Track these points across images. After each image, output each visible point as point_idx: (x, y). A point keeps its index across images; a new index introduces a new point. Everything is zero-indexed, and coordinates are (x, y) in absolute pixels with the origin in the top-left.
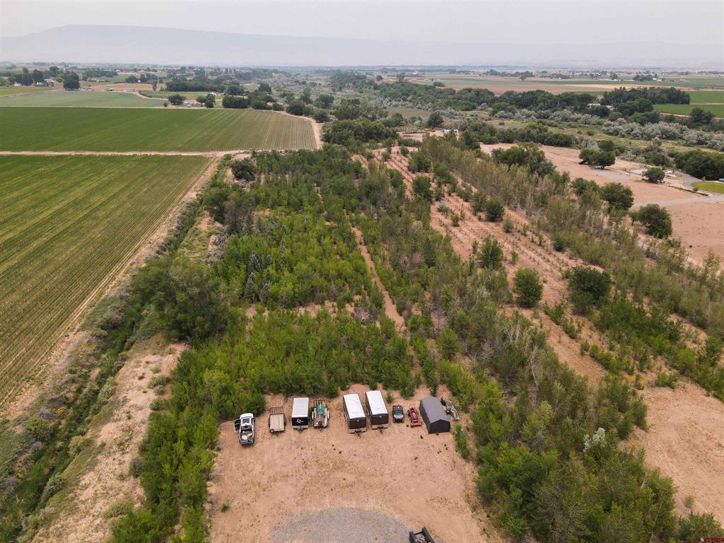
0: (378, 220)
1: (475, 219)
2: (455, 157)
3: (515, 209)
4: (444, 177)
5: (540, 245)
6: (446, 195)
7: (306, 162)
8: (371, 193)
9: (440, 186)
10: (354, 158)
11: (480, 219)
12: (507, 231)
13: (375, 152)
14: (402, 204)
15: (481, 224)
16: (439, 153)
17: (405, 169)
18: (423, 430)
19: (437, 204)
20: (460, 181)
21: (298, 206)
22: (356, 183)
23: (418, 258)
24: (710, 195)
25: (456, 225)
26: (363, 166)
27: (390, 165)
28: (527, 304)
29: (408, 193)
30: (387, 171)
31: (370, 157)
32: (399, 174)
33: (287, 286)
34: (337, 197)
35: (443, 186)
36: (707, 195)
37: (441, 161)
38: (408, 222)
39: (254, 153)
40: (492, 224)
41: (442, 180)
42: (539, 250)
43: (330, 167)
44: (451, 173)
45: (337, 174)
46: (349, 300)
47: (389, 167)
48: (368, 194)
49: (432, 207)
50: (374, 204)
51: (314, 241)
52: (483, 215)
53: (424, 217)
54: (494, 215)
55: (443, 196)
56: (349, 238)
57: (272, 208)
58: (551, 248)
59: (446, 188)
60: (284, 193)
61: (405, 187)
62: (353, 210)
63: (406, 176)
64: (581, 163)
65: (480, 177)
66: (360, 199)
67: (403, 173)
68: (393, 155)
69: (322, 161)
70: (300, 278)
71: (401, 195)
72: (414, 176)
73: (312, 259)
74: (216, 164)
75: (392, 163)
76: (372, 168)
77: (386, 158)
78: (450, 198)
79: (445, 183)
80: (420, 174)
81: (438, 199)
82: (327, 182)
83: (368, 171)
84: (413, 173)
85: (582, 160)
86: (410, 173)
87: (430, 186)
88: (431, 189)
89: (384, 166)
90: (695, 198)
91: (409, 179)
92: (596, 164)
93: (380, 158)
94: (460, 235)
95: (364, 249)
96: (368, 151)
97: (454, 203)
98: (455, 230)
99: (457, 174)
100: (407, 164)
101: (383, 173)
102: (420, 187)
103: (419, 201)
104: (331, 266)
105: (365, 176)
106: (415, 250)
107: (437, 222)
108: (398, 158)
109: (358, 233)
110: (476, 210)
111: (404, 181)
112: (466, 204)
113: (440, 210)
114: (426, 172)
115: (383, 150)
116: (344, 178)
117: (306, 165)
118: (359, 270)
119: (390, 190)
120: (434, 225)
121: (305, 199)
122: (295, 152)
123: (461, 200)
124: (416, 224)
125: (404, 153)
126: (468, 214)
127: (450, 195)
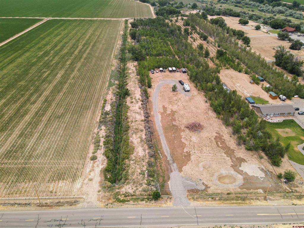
0: (174, 40)
1: (200, 40)
2: (198, 21)
3: (211, 37)
4: (194, 28)
5: (215, 46)
6: (193, 33)
7: (152, 23)
8: (172, 32)
9: (192, 31)
10: (167, 21)
11: (201, 40)
12: (208, 43)
13: (173, 19)
14: (180, 35)
15: (201, 41)
16: (193, 20)
17: (182, 25)
18: (182, 73)
19: (190, 36)
20: (198, 29)
21: (153, 36)
22: (168, 29)
23: (184, 48)
24: (271, 34)
25: (194, 41)
26: (169, 24)
27: (178, 24)
28: (206, 57)
29: (182, 33)
30: (177, 26)
31: (171, 21)
32: (180, 27)
33: (155, 52)
34: (162, 33)
35: (193, 31)
36: (269, 34)
37: (194, 22)
38: (182, 40)
39: (135, 19)
40: (204, 41)
41: (193, 29)
42: (214, 47)
43: (159, 24)
44: (196, 26)
45: (162, 27)
46: (168, 56)
47: (177, 25)
48: (171, 33)
49: (189, 37)
50: (173, 35)
51: (158, 44)
52: (202, 39)
53: (186, 39)
54: (205, 38)
55: (192, 34)
56: (167, 44)
57: (145, 36)
58: (217, 47)
59: (194, 31)
60: (148, 32)
61: (182, 31)
62: (167, 37)
63: (182, 28)
64: (239, 23)
65: (204, 28)
66: (169, 34)
67: (181, 26)
68: (179, 20)
69: (157, 22)
70: (157, 51)
71: (180, 33)
72: (185, 27)
73: (159, 47)
74: (124, 23)
75: (178, 23)
76: (172, 25)
77: (177, 21)
78: (194, 34)
79: (194, 30)
80: (187, 27)
81: (191, 34)
82: (159, 29)
83: (171, 26)
84: (185, 26)
85: (239, 22)
86: (184, 26)
87: (189, 30)
88: (189, 31)
89: (176, 24)
90: (266, 35)
91: (183, 28)
92: (243, 24)
93: (174, 21)
94: (195, 44)
95: (171, 46)
96: (171, 18)
97: (195, 36)
98: (194, 42)
99: (198, 27)
100: (183, 23)
101: (176, 26)
102: (186, 31)
103: (185, 35)
104: (164, 49)
105: (170, 28)
106: (183, 46)
107: (190, 40)
108: (180, 21)
109: (169, 43)
110: (201, 37)
111: (182, 29)
112: (199, 36)
113: (191, 37)
114: (189, 26)
115: (176, 18)
116: (164, 28)
117: (152, 24)
118: (170, 50)
119: (178, 32)
120: (189, 41)
121: (154, 34)
122: (147, 19)
123: (197, 35)
124: (184, 41)
125: (182, 19)
126: (198, 38)
127: (194, 33)
